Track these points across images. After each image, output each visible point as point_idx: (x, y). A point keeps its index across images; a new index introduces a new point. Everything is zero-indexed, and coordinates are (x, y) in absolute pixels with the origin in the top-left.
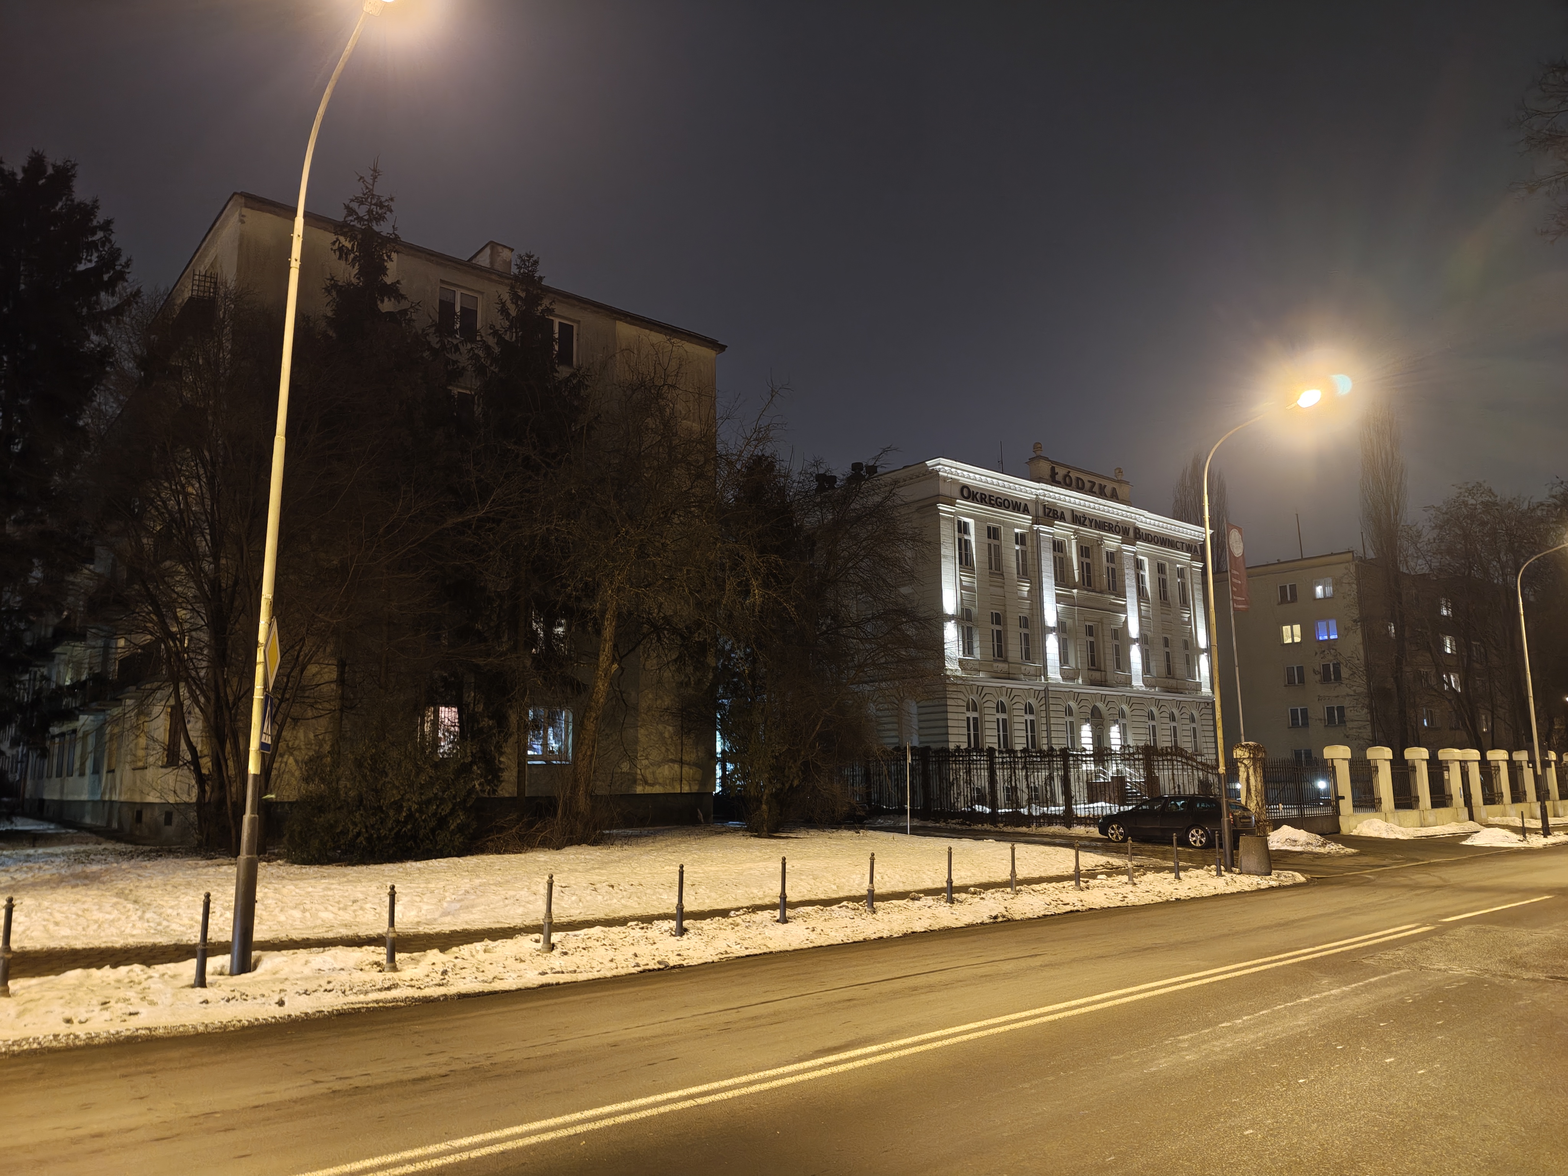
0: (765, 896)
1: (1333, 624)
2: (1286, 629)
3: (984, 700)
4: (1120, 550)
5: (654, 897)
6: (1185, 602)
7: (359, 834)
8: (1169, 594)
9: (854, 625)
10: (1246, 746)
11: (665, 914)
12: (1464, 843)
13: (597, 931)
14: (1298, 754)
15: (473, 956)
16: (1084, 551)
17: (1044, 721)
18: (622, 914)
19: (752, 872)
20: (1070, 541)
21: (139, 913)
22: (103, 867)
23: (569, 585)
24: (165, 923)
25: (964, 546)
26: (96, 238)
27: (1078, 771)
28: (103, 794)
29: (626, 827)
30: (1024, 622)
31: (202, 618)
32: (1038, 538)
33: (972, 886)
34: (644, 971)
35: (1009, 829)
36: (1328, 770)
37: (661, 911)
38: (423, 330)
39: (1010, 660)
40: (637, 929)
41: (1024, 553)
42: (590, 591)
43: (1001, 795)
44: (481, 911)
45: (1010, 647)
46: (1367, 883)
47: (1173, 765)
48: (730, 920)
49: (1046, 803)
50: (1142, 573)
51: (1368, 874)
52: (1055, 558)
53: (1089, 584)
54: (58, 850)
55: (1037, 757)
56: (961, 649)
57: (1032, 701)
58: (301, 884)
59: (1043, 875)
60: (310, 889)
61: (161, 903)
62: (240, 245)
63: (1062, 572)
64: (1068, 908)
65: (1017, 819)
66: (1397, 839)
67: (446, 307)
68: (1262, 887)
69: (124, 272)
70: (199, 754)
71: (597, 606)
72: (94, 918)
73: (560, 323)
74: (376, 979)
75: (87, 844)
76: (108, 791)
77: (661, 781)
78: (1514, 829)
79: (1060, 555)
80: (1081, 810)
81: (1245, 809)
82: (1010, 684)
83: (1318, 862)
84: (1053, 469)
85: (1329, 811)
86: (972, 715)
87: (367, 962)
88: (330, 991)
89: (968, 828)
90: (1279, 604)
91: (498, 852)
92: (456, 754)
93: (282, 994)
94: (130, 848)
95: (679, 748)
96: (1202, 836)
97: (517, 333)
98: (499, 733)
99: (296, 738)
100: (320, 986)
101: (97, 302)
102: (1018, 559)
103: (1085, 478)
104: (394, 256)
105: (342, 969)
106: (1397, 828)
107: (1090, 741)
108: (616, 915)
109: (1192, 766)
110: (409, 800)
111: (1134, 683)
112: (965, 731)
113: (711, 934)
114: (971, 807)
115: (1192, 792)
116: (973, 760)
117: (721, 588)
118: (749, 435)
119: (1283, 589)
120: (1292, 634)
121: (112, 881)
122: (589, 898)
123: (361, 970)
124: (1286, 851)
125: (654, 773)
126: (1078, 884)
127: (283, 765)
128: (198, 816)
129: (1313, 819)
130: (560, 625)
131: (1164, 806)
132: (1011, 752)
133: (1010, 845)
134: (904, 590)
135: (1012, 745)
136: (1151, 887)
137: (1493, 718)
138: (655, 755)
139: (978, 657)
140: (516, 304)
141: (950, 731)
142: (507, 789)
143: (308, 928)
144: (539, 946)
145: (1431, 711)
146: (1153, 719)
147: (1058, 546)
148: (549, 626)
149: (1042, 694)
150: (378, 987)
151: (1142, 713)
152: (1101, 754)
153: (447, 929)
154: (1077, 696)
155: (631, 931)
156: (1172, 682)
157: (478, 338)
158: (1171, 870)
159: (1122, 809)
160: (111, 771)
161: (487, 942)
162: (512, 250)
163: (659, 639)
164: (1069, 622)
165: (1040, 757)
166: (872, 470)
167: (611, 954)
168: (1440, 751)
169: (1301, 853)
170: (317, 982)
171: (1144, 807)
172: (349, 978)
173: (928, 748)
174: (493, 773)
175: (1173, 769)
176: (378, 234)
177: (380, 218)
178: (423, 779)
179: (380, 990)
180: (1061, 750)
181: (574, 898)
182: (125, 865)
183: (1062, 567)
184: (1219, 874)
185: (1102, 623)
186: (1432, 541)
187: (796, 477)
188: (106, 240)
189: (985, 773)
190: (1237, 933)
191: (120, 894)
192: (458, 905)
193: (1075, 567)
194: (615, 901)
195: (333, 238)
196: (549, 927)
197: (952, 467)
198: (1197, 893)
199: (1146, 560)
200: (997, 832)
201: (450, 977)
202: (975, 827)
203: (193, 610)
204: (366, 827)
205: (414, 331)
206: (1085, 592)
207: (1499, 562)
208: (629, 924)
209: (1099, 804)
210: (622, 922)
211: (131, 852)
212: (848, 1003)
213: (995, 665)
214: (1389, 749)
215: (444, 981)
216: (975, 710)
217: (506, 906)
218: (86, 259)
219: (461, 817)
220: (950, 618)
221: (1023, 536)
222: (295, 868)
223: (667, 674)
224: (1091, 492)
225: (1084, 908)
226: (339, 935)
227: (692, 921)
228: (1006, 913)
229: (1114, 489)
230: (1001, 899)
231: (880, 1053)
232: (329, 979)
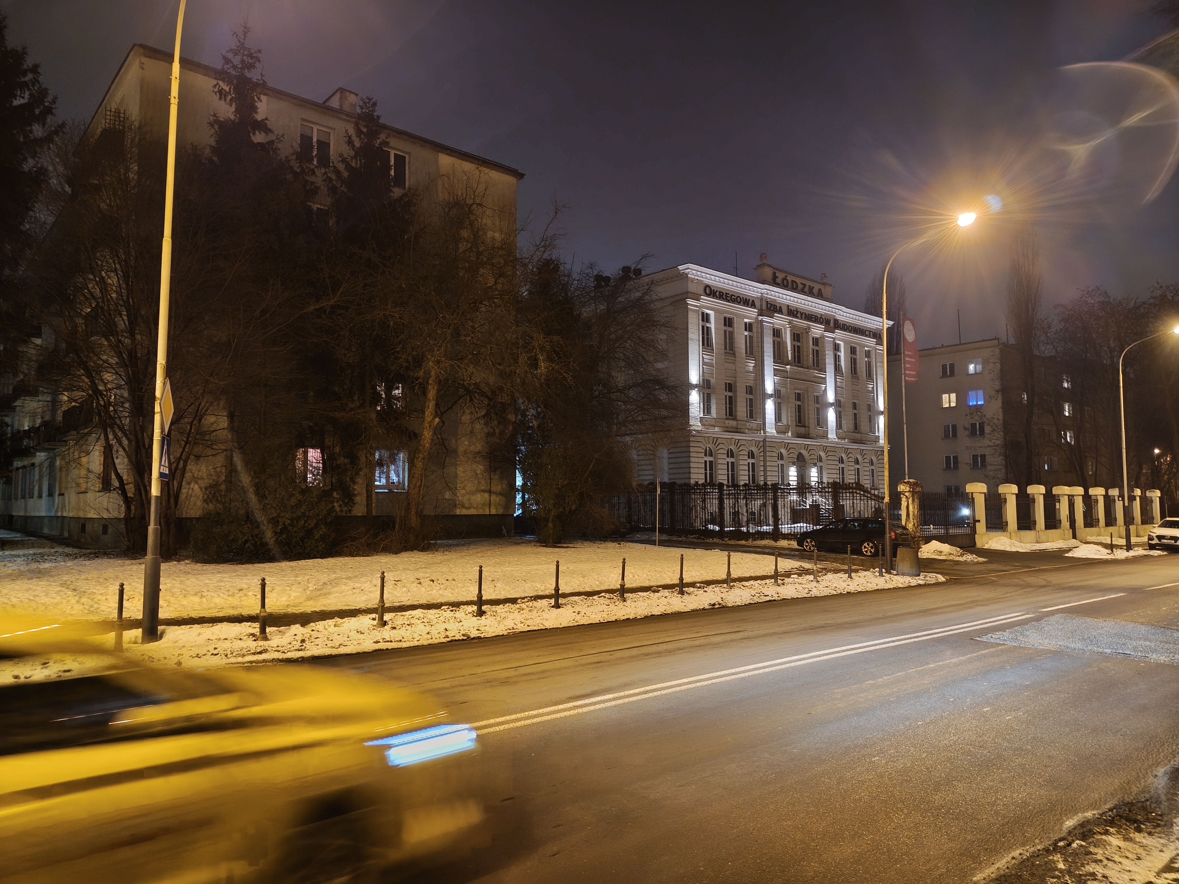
0: (546, 589)
1: (981, 393)
2: (945, 397)
3: (718, 448)
4: (823, 337)
5: (464, 589)
6: (869, 375)
7: (246, 541)
8: (858, 370)
9: (619, 391)
10: (908, 483)
11: (471, 601)
12: (1066, 555)
13: (418, 612)
14: (949, 489)
15: (326, 629)
16: (796, 337)
17: (762, 463)
18: (439, 601)
19: (537, 572)
20: (785, 329)
21: (77, 598)
22: (53, 565)
23: (401, 358)
24: (96, 606)
25: (706, 332)
26: (27, 79)
27: (784, 500)
28: (57, 511)
29: (447, 539)
30: (750, 390)
31: (123, 380)
32: (762, 326)
33: (699, 583)
34: (452, 641)
35: (732, 542)
36: (970, 501)
37: (469, 599)
38: (287, 157)
39: (738, 418)
40: (448, 612)
41: (751, 337)
42: (418, 362)
43: (727, 518)
44: (335, 597)
45: (739, 409)
46: (992, 583)
47: (853, 496)
48: (518, 606)
49: (760, 523)
50: (839, 353)
51: (993, 577)
52: (774, 341)
53: (799, 362)
54: (21, 552)
55: (754, 490)
56: (702, 410)
57: (754, 449)
58: (201, 577)
59: (753, 575)
60: (208, 581)
61: (93, 591)
62: (142, 87)
63: (779, 353)
64: (768, 599)
65: (738, 535)
66: (1017, 552)
67: (306, 140)
68: (912, 585)
69: (52, 108)
70: (125, 482)
71: (421, 373)
72: (42, 601)
73: (395, 154)
74: (251, 646)
75: (44, 548)
76: (60, 510)
77: (475, 506)
78: (1105, 546)
79: (779, 339)
80: (785, 528)
81: (905, 528)
82: (737, 436)
83: (956, 567)
84: (774, 273)
85: (968, 531)
86: (708, 459)
87: (245, 634)
88: (216, 655)
89: (702, 541)
90: (941, 378)
91: (352, 555)
92: (319, 484)
93: (180, 657)
94: (76, 551)
95: (489, 481)
96: (872, 547)
97: (360, 161)
98: (353, 468)
99: (199, 471)
100: (209, 651)
101: (31, 131)
102: (746, 342)
103: (799, 281)
104: (263, 98)
105: (227, 639)
106: (1017, 544)
107: (795, 479)
108: (435, 602)
109: (867, 497)
110: (283, 517)
111: (830, 436)
112: (703, 471)
113: (503, 616)
114: (705, 527)
115: (866, 516)
116: (708, 492)
117: (516, 360)
118: (538, 243)
119: (944, 367)
120: (949, 400)
121: (59, 575)
122: (414, 590)
123: (240, 639)
124: (934, 559)
125: (469, 500)
126: (776, 581)
127: (190, 491)
128: (127, 528)
129: (955, 536)
130: (398, 388)
131: (845, 526)
132: (735, 486)
133: (727, 553)
134: (659, 365)
135: (737, 481)
136: (830, 584)
137: (1096, 464)
138: (470, 486)
139: (715, 416)
140: (360, 137)
141: (692, 470)
142: (359, 510)
143: (204, 609)
144: (375, 623)
145: (1051, 459)
146: (842, 462)
147: (777, 333)
148: (389, 389)
149: (761, 444)
150: (252, 651)
151: (835, 458)
152: (803, 488)
153: (309, 610)
154: (787, 446)
155: (444, 613)
156: (858, 436)
157: (331, 164)
158: (845, 571)
159: (815, 528)
160: (61, 494)
161: (337, 620)
162: (357, 95)
163: (471, 400)
164: (783, 390)
165: (757, 490)
166: (638, 272)
167: (428, 628)
168: (1054, 488)
169: (945, 561)
170: (207, 649)
171: (831, 527)
172: (230, 645)
173: (675, 483)
174: (349, 497)
175: (853, 499)
176: (250, 79)
177: (251, 66)
178: (293, 501)
179: (254, 654)
180: (772, 485)
181: (404, 589)
182: (69, 564)
183: (779, 348)
184: (881, 575)
185: (807, 391)
186: (1059, 331)
187: (575, 276)
188: (35, 81)
189: (716, 502)
190: (889, 617)
191: (63, 585)
192: (318, 593)
193: (789, 349)
194: (435, 591)
195: (214, 82)
196: (382, 609)
197: (698, 271)
198: (863, 588)
199: (842, 344)
200: (723, 544)
201: (307, 644)
202: (708, 541)
203: (117, 373)
204: (252, 536)
205: (279, 158)
206: (796, 368)
207: (1108, 348)
208: (443, 608)
209: (799, 525)
210: (437, 606)
211: (75, 554)
212: (597, 665)
213: (727, 422)
214: (1015, 486)
215: (303, 647)
216: (711, 455)
217: (354, 594)
218: (20, 96)
219: (323, 530)
220: (694, 387)
221: (750, 324)
222: (199, 566)
223: (478, 426)
224: (802, 292)
225: (779, 598)
226: (228, 615)
227: (489, 606)
228: (722, 602)
229: (820, 290)
230: (719, 592)
231: (614, 699)
232: (216, 646)
